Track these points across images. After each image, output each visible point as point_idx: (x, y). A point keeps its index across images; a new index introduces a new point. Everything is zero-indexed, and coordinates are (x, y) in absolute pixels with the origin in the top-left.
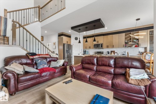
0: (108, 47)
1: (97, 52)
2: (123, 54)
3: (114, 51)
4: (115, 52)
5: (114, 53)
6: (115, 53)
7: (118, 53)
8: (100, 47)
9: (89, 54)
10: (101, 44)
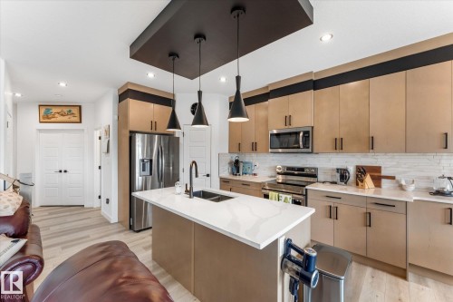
0: (338, 145)
1: (288, 169)
2: (439, 193)
3: (378, 169)
4: (384, 173)
5: (377, 180)
6: (383, 181)
7: (403, 183)
8: (299, 148)
9: (255, 174)
10: (305, 133)
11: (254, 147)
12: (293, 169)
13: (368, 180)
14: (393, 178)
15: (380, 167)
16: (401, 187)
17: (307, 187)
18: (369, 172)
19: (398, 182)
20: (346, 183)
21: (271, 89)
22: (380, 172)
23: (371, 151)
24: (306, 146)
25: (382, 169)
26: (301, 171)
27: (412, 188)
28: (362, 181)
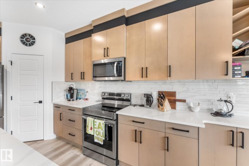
0: (144, 73)
1: (111, 94)
2: (218, 114)
3: (173, 94)
4: (178, 97)
5: (173, 103)
6: (178, 103)
7: (192, 105)
8: (114, 76)
9: (87, 99)
10: (119, 63)
11: (83, 76)
12: (112, 94)
13: (167, 103)
14: (184, 101)
15: (175, 92)
16: (190, 109)
17: (117, 112)
18: (167, 96)
19: (187, 104)
20: (150, 107)
21: (94, 25)
22: (175, 96)
23: (169, 78)
24: (119, 75)
25: (177, 93)
26: (118, 96)
27: (197, 109)
28: (162, 105)
